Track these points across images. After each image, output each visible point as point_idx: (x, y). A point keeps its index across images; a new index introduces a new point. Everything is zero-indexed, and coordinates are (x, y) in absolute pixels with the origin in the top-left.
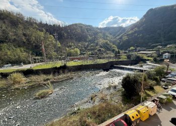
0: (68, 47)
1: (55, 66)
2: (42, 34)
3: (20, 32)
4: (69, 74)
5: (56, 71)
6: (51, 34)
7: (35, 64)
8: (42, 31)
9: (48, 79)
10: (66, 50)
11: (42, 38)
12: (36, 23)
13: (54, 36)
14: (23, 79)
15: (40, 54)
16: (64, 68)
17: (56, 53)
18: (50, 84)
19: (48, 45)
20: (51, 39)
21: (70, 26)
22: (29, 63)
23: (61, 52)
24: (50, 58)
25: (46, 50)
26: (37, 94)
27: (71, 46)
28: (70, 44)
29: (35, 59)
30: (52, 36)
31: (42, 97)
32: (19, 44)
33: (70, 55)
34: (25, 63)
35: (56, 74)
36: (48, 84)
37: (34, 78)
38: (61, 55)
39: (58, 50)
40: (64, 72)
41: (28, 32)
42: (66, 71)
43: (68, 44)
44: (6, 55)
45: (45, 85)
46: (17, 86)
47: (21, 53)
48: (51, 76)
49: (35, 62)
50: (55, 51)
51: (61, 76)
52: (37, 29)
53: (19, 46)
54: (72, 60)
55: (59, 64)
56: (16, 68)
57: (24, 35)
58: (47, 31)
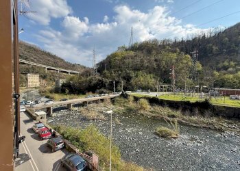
0: (218, 70)
1: (186, 100)
2: (175, 56)
3: (153, 58)
4: (214, 120)
5: (187, 107)
6: (186, 53)
7: (161, 93)
8: (175, 52)
9: (173, 116)
10: (213, 75)
11: (174, 61)
12: (169, 45)
14: (148, 107)
15: (169, 82)
16: (204, 107)
17: (191, 81)
18: (176, 123)
19: (182, 68)
20: (187, 59)
22: (156, 91)
23: (202, 79)
24: (181, 88)
25: (176, 77)
26: (158, 129)
27: (226, 68)
28: (226, 63)
29: (162, 87)
30: (188, 56)
31: (163, 136)
32: (150, 70)
33: (221, 84)
34: (152, 91)
35: (187, 112)
36: (173, 122)
37: (158, 108)
38: (201, 84)
39: (195, 75)
40: (202, 114)
41: (160, 57)
42: (207, 113)
43: (220, 65)
45: (169, 121)
46: (142, 112)
47: (150, 79)
48: (178, 113)
49: (162, 91)
50: (190, 78)
51: (194, 118)
52: (169, 51)
53: (150, 73)
54: (227, 94)
55: (195, 98)
56: (144, 94)
57: (156, 60)
58: (182, 50)
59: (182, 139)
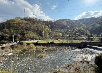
0: (55, 32)
1: (48, 42)
2: (43, 26)
3: (35, 26)
4: (55, 47)
5: (48, 44)
6: (47, 26)
7: (39, 40)
8: (44, 25)
9: (44, 49)
10: (54, 34)
11: (43, 28)
12: (42, 21)
13: (49, 27)
14: (34, 47)
15: (41, 36)
16: (52, 43)
18: (45, 51)
19: (46, 31)
20: (48, 28)
21: (57, 21)
22: (37, 40)
23: (51, 35)
24: (46, 38)
25: (44, 34)
26: (39, 55)
27: (57, 32)
28: (57, 30)
29: (39, 38)
30: (48, 27)
31: (41, 58)
32: (34, 31)
33: (56, 36)
34: (35, 40)
35: (48, 46)
36: (44, 51)
37: (38, 47)
38: (51, 36)
39: (50, 34)
40: (52, 46)
41: (38, 26)
42: (53, 45)
43: (56, 31)
44: (29, 35)
45: (42, 51)
46: (31, 50)
47: (35, 35)
48: (45, 47)
49: (39, 39)
50: (48, 34)
51: (50, 48)
52: (42, 24)
53: (34, 32)
54: (57, 39)
55: (50, 41)
56: (32, 41)
57: (37, 27)
58: (46, 24)
59: (47, 56)
